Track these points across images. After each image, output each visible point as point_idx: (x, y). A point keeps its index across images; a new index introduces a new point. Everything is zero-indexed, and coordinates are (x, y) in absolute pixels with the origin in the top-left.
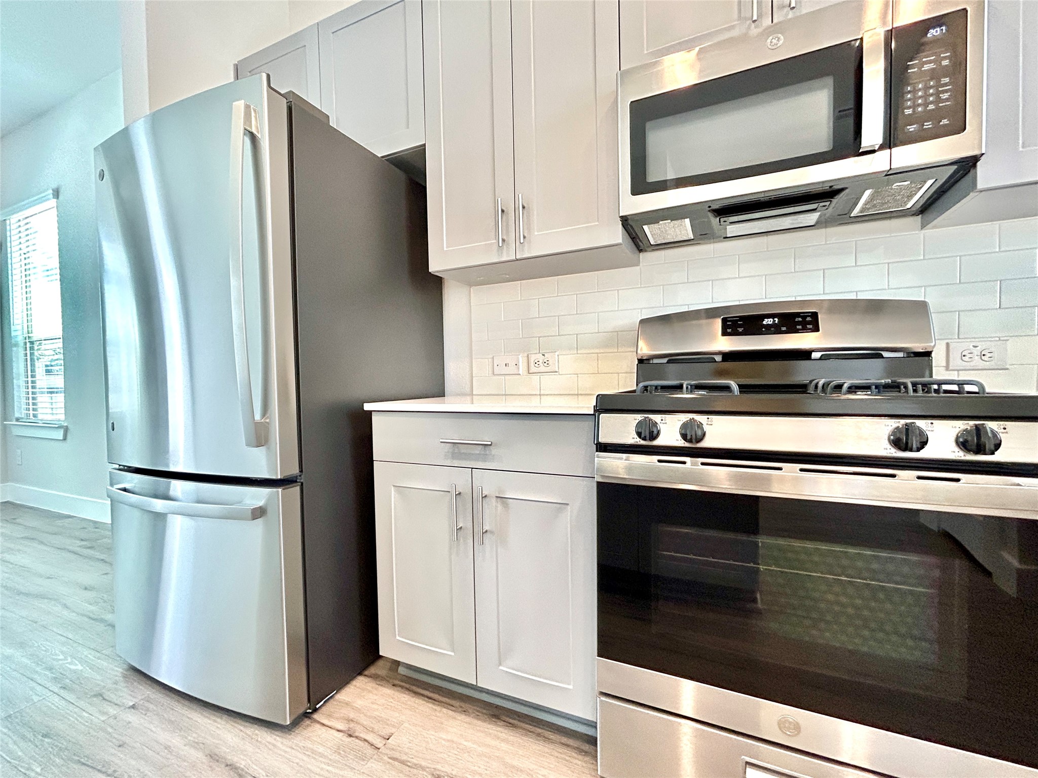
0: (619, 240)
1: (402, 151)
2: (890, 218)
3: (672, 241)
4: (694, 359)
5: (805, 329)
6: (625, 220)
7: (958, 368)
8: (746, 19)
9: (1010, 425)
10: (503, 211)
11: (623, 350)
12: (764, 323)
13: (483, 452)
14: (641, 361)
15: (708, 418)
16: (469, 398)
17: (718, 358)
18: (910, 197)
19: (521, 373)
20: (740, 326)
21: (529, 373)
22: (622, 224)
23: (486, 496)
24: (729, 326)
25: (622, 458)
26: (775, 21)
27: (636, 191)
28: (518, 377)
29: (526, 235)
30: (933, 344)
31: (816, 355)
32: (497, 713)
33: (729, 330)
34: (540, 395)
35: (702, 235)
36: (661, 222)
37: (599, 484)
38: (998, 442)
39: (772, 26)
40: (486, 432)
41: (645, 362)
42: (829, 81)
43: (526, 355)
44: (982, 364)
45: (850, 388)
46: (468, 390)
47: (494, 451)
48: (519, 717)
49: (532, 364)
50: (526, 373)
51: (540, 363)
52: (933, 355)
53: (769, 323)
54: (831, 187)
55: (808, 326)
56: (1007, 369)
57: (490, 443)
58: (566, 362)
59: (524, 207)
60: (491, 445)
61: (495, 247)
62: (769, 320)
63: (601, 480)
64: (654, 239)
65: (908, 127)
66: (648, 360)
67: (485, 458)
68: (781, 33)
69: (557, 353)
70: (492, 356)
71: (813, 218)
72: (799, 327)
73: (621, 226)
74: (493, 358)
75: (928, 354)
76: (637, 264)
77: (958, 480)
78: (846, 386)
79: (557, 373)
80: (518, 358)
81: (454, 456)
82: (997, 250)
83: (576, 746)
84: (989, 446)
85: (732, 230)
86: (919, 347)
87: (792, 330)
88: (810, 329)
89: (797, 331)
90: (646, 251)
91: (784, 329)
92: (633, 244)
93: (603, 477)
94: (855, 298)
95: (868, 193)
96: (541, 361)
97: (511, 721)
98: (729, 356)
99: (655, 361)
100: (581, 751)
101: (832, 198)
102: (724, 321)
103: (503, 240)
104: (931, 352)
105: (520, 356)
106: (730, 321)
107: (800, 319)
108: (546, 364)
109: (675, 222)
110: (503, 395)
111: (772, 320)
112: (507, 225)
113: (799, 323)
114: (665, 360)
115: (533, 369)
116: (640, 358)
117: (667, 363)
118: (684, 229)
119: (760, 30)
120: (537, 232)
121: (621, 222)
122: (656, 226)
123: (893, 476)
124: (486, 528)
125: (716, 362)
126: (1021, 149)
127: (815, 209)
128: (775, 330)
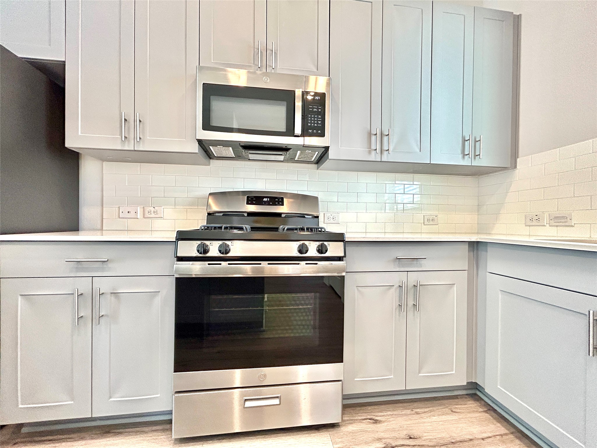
0: (197, 151)
1: (42, 60)
2: (308, 163)
3: (225, 156)
4: (234, 214)
5: (279, 204)
6: (200, 142)
7: (327, 223)
8: (256, 65)
9: (330, 243)
10: (125, 120)
11: (200, 208)
12: (264, 200)
13: (101, 266)
14: (209, 214)
15: (232, 242)
16: (100, 231)
17: (246, 215)
18: (312, 157)
19: (138, 217)
20: (254, 201)
21: (144, 218)
22: (198, 143)
23: (103, 294)
24: (250, 201)
25: (190, 264)
26: (267, 71)
27: (204, 128)
28: (137, 220)
29: (141, 137)
30: (319, 213)
31: (283, 216)
32: (107, 430)
33: (250, 202)
34: (151, 231)
35: (238, 157)
36: (218, 146)
37: (177, 278)
38: (327, 249)
39: (265, 73)
40: (104, 253)
41: (212, 214)
42: (285, 103)
43: (142, 207)
44: (333, 222)
45: (287, 229)
46: (99, 227)
47: (110, 265)
48: (124, 426)
49: (146, 212)
50: (142, 217)
51: (152, 212)
52: (319, 217)
53: (266, 200)
54: (286, 147)
55: (280, 203)
56: (339, 224)
57: (107, 260)
58: (168, 212)
59: (140, 121)
60: (107, 261)
61: (120, 141)
62: (266, 199)
63: (178, 276)
64: (216, 154)
65: (309, 130)
66: (213, 213)
67: (103, 270)
68: (269, 77)
69: (162, 207)
70: (118, 206)
71: (281, 158)
72: (277, 203)
73: (198, 144)
74: (119, 207)
75: (317, 217)
76: (209, 165)
77: (317, 264)
78: (286, 229)
79: (163, 219)
80: (138, 208)
81: (78, 270)
82: (337, 181)
83: (161, 428)
84: (324, 251)
85: (251, 157)
86: (315, 214)
87: (274, 204)
88: (280, 204)
89: (276, 205)
90: (213, 159)
91: (271, 203)
92: (206, 154)
93: (179, 274)
94: (297, 193)
95: (299, 152)
96: (152, 211)
97: (118, 431)
98: (250, 214)
99: (217, 214)
100: (164, 430)
101: (287, 151)
102: (248, 197)
103: (126, 137)
104: (319, 216)
105: (138, 207)
106: (250, 198)
107: (277, 200)
108: (155, 213)
109: (225, 148)
110: (126, 230)
111: (267, 199)
112: (129, 128)
113: (277, 201)
114: (221, 214)
115: (147, 215)
116: (208, 212)
117: (222, 216)
118: (230, 152)
119: (261, 72)
120: (149, 137)
121: (197, 142)
122: (216, 147)
123: (299, 264)
124: (101, 314)
125: (245, 216)
126: (340, 148)
127: (282, 155)
128: (268, 204)
